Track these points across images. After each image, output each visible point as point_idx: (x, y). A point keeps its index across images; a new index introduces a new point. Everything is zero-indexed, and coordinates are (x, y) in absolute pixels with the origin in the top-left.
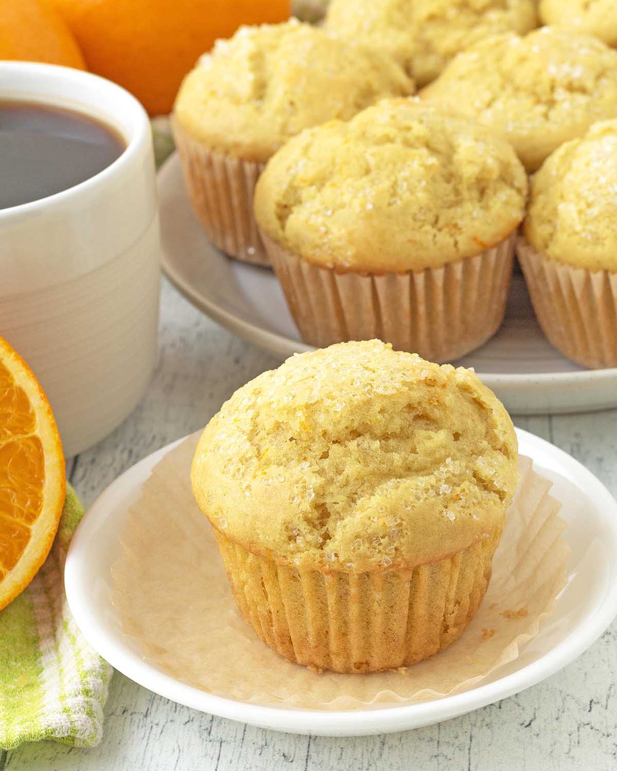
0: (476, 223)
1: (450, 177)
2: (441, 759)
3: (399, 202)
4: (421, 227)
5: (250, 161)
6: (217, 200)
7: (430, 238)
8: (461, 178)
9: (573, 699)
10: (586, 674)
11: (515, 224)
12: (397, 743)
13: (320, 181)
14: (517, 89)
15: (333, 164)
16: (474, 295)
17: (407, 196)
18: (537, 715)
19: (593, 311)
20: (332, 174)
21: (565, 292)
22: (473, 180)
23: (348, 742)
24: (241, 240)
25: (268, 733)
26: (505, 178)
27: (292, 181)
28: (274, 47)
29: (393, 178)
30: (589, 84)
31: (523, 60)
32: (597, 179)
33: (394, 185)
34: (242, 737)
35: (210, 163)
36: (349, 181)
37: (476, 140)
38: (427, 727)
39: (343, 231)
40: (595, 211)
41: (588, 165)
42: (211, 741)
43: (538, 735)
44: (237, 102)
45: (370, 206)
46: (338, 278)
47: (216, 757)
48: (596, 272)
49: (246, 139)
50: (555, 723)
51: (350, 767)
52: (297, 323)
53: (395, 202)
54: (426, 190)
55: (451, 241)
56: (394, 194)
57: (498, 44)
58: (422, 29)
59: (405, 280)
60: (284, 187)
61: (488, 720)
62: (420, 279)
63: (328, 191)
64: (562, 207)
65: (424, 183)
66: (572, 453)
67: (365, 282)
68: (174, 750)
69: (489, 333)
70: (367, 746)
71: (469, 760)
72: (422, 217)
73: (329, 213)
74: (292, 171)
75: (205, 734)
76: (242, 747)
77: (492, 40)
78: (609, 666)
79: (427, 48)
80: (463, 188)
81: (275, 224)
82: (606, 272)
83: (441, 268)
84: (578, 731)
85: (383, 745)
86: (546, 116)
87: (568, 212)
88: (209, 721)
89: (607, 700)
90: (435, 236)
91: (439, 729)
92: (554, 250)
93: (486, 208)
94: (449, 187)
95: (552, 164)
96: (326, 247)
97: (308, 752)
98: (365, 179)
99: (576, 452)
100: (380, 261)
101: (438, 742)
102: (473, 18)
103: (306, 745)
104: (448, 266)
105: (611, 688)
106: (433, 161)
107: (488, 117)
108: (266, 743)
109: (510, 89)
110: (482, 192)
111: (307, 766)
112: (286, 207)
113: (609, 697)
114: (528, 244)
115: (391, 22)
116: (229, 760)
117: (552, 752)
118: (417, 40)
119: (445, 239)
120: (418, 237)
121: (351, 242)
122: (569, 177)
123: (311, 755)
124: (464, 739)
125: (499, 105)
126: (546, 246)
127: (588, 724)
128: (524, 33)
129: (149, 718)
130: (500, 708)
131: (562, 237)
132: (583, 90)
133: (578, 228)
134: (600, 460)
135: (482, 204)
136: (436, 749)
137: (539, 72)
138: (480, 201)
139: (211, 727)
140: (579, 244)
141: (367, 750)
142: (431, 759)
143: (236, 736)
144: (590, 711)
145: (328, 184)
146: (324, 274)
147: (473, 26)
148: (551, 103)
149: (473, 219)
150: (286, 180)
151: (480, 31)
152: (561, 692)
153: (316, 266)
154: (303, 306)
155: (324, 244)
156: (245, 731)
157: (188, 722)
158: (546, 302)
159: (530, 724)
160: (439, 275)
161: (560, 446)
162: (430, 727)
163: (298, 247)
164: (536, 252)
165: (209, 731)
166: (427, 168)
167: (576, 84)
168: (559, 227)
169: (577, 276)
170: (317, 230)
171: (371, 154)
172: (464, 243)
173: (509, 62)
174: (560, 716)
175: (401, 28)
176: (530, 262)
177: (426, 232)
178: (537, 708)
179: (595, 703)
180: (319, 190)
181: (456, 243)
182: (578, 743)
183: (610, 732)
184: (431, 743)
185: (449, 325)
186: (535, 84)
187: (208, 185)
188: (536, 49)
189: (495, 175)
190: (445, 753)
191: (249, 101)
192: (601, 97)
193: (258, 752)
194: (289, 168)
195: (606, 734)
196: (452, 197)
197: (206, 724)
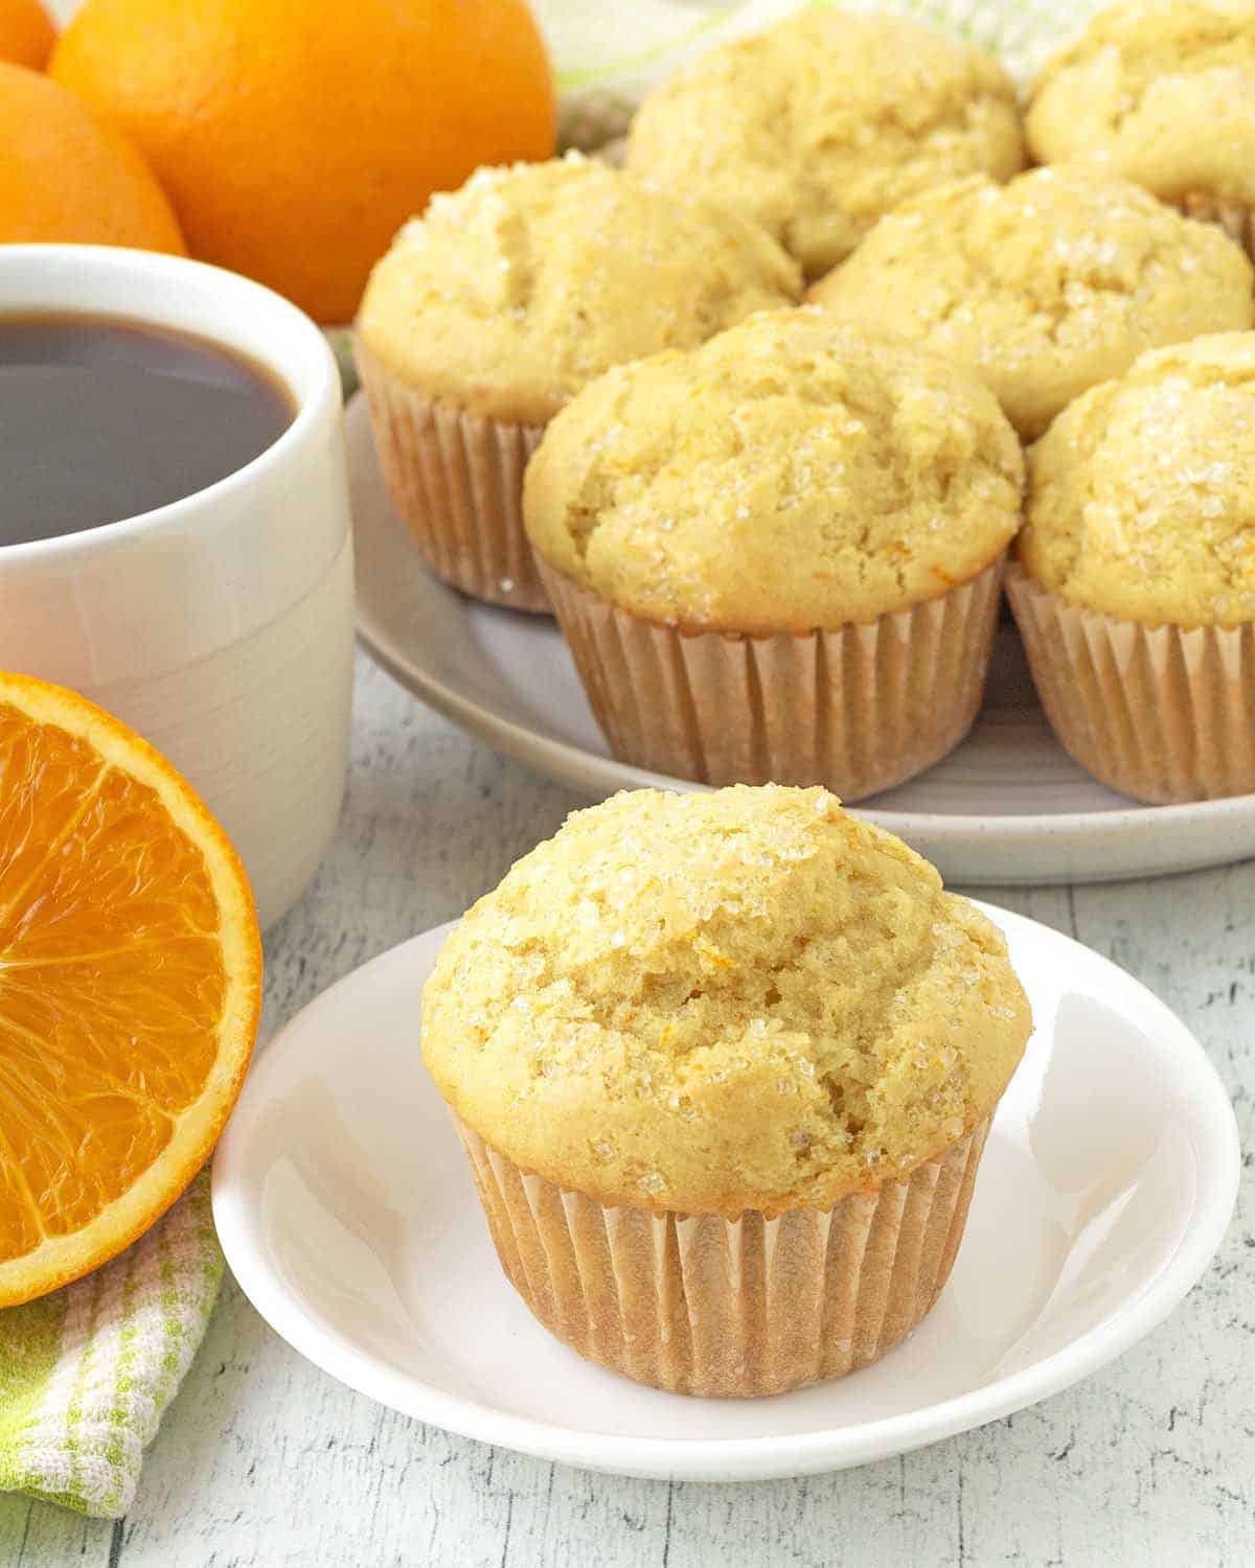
0: (937, 541)
1: (888, 456)
2: (908, 1519)
3: (796, 505)
4: (837, 550)
5: (507, 423)
6: (444, 492)
7: (854, 568)
8: (906, 459)
9: (1141, 1407)
10: (1160, 1361)
11: (1007, 539)
12: (829, 1493)
13: (650, 466)
14: (996, 285)
15: (673, 433)
16: (931, 670)
17: (809, 493)
18: (1077, 1438)
19: (1150, 699)
20: (669, 451)
21: (1098, 664)
22: (930, 461)
23: (740, 1493)
24: (488, 565)
25: (594, 1479)
26: (985, 457)
27: (596, 466)
28: (543, 209)
29: (784, 460)
30: (1129, 275)
31: (1006, 230)
32: (1155, 458)
33: (787, 474)
34: (547, 1487)
35: (431, 425)
36: (705, 465)
37: (932, 386)
38: (881, 1462)
39: (696, 559)
40: (1151, 517)
41: (1137, 432)
42: (491, 1495)
43: (1080, 1473)
44: (478, 312)
45: (743, 513)
46: (684, 642)
47: (503, 1523)
48: (1155, 628)
49: (500, 381)
50: (1111, 1452)
51: (746, 1537)
52: (604, 725)
53: (789, 504)
54: (845, 481)
55: (894, 576)
56: (787, 490)
57: (956, 198)
58: (809, 167)
59: (807, 646)
60: (583, 476)
61: (989, 1448)
62: (835, 644)
63: (664, 485)
64: (1090, 510)
65: (841, 469)
66: (1113, 956)
67: (735, 651)
68: (426, 1513)
69: (955, 735)
70: (775, 1499)
71: (961, 1520)
72: (839, 532)
73: (669, 525)
74: (596, 447)
75: (481, 1481)
76: (549, 1504)
77: (944, 191)
78: (1201, 1346)
79: (822, 201)
80: (909, 475)
81: (566, 544)
82: (1174, 628)
83: (873, 623)
84: (1153, 1464)
85: (804, 1495)
86: (1051, 335)
87: (1102, 517)
88: (485, 1460)
89: (1201, 1409)
90: (862, 565)
91: (903, 1465)
92: (1077, 587)
93: (954, 512)
94: (887, 475)
95: (1069, 426)
96: (663, 588)
97: (669, 1511)
98: (732, 461)
99: (1121, 953)
100: (765, 611)
101: (903, 1489)
102: (906, 145)
103: (665, 1498)
104: (885, 620)
105: (1206, 1386)
106: (856, 427)
107: (944, 336)
108: (592, 1496)
109: (983, 285)
110: (945, 482)
111: (668, 1536)
112: (585, 512)
113: (1204, 1402)
114: (1028, 575)
115: (752, 154)
116: (528, 1527)
117: (1107, 1504)
118: (801, 185)
119: (880, 570)
120: (831, 567)
121: (710, 578)
122: (1103, 454)
123: (675, 1517)
124: (948, 1483)
125: (963, 314)
126: (1064, 581)
127: (1169, 1452)
128: (1003, 178)
129: (376, 1456)
130: (1010, 1426)
131: (1091, 565)
132: (1118, 287)
133: (1123, 548)
134: (1165, 969)
135: (946, 504)
136: (900, 1502)
137: (1037, 253)
138: (942, 499)
139: (490, 1469)
140: (1123, 577)
141: (776, 1506)
142: (891, 1520)
143: (536, 1486)
144: (1171, 1429)
145: (664, 471)
146: (659, 637)
147: (904, 160)
148: (1061, 311)
149: (930, 533)
150: (586, 463)
151: (918, 169)
152: (1118, 1395)
153: (644, 622)
154: (616, 693)
155: (661, 582)
156: (552, 1475)
157: (448, 1461)
158: (1061, 681)
159: (1065, 1454)
160: (869, 635)
161: (1090, 944)
162: (886, 1462)
163: (610, 586)
164: (1043, 591)
165: (486, 1477)
166: (848, 441)
167: (1105, 275)
168: (1085, 547)
169: (1122, 636)
170: (647, 557)
171: (743, 416)
172: (916, 578)
173: (980, 233)
174: (1118, 1439)
175: (772, 164)
176: (1033, 610)
177: (847, 559)
178: (1076, 1425)
179: (1180, 1414)
180: (648, 483)
181: (901, 577)
182: (1154, 1486)
183: (1208, 1467)
184: (889, 1492)
185: (886, 725)
186: (1032, 274)
187: (427, 466)
188: (1029, 211)
189: (968, 451)
190: (916, 1509)
191: (501, 309)
192: (1152, 298)
193: (580, 1512)
194: (589, 442)
195: (1202, 1470)
196: (892, 494)
197: (481, 1464)
